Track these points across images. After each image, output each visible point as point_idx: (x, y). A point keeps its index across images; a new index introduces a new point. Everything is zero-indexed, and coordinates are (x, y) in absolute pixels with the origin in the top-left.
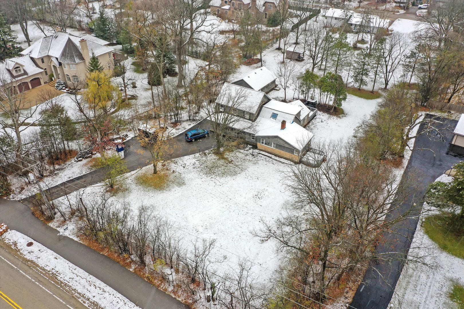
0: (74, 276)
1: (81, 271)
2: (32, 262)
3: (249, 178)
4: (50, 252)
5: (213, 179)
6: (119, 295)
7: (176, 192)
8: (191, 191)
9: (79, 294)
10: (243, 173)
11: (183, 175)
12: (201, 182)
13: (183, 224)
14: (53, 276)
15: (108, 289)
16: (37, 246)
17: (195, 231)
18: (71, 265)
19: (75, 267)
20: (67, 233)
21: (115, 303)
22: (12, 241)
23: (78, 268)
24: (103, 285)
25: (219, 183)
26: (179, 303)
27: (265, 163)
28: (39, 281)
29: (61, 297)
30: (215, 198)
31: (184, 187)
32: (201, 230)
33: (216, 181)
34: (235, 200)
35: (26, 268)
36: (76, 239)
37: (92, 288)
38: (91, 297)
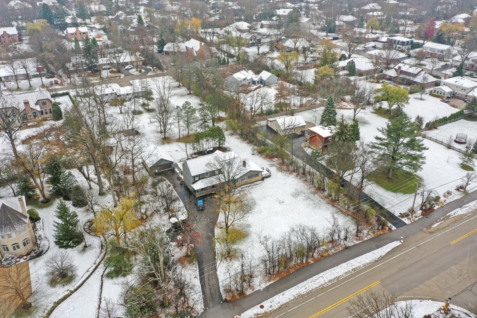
0: (304, 288)
1: (301, 284)
3: (262, 200)
4: (277, 297)
5: (253, 213)
6: (328, 271)
8: (258, 224)
9: (320, 286)
10: (256, 200)
12: (252, 218)
14: (301, 296)
15: (321, 275)
16: (267, 304)
18: (293, 288)
19: (296, 286)
20: (264, 286)
21: (331, 274)
22: (253, 316)
23: (298, 285)
24: (317, 276)
25: (259, 212)
26: (342, 250)
27: (253, 190)
28: (303, 302)
29: (320, 293)
30: (271, 217)
31: (252, 226)
33: (256, 212)
34: (278, 211)
36: (272, 282)
37: (317, 281)
38: (325, 282)
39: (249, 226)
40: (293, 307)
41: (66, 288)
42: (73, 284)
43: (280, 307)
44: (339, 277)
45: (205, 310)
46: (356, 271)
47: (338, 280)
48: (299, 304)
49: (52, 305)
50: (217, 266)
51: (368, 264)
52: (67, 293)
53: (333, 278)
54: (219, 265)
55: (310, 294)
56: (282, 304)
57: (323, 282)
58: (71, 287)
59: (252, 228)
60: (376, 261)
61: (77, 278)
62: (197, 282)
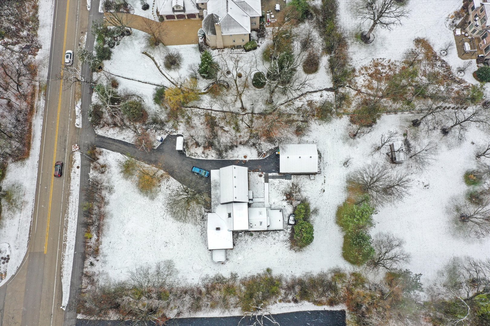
0: (74, 201)
1: (78, 202)
2: (70, 178)
3: (179, 230)
4: (79, 179)
5: (166, 211)
6: (76, 227)
7: (145, 200)
8: (150, 207)
9: (68, 212)
11: (160, 193)
12: (159, 207)
13: (125, 222)
14: (69, 194)
15: (76, 220)
16: (78, 171)
17: (123, 231)
18: (79, 195)
20: (91, 176)
21: (72, 228)
22: (75, 159)
23: (78, 199)
24: (77, 217)
25: (164, 217)
27: (199, 230)
28: (64, 192)
29: (63, 208)
30: (152, 223)
31: (151, 201)
32: (126, 232)
33: (166, 214)
34: (156, 234)
35: (67, 180)
36: (90, 183)
37: (73, 213)
38: (69, 217)
39: (152, 198)
40: (65, 185)
41: (162, 64)
42: (164, 69)
43: (70, 177)
44: (67, 230)
45: (96, 134)
46: (63, 247)
47: (65, 227)
48: (64, 189)
49: (152, 56)
50: (125, 156)
51: (63, 260)
52: (159, 65)
53: (68, 225)
54: (125, 158)
55: (66, 202)
56: (72, 179)
57: (70, 215)
58: (162, 67)
59: (148, 200)
60: (61, 268)
61: (168, 71)
62: (120, 138)
